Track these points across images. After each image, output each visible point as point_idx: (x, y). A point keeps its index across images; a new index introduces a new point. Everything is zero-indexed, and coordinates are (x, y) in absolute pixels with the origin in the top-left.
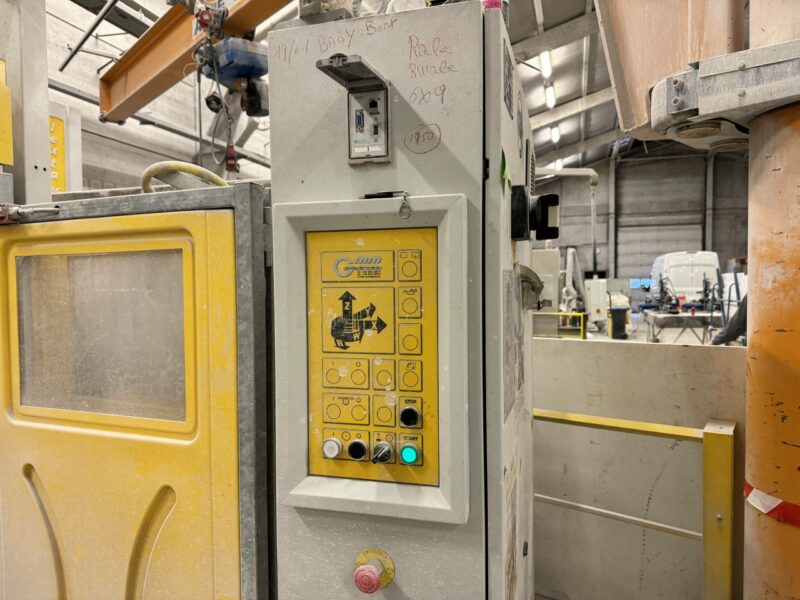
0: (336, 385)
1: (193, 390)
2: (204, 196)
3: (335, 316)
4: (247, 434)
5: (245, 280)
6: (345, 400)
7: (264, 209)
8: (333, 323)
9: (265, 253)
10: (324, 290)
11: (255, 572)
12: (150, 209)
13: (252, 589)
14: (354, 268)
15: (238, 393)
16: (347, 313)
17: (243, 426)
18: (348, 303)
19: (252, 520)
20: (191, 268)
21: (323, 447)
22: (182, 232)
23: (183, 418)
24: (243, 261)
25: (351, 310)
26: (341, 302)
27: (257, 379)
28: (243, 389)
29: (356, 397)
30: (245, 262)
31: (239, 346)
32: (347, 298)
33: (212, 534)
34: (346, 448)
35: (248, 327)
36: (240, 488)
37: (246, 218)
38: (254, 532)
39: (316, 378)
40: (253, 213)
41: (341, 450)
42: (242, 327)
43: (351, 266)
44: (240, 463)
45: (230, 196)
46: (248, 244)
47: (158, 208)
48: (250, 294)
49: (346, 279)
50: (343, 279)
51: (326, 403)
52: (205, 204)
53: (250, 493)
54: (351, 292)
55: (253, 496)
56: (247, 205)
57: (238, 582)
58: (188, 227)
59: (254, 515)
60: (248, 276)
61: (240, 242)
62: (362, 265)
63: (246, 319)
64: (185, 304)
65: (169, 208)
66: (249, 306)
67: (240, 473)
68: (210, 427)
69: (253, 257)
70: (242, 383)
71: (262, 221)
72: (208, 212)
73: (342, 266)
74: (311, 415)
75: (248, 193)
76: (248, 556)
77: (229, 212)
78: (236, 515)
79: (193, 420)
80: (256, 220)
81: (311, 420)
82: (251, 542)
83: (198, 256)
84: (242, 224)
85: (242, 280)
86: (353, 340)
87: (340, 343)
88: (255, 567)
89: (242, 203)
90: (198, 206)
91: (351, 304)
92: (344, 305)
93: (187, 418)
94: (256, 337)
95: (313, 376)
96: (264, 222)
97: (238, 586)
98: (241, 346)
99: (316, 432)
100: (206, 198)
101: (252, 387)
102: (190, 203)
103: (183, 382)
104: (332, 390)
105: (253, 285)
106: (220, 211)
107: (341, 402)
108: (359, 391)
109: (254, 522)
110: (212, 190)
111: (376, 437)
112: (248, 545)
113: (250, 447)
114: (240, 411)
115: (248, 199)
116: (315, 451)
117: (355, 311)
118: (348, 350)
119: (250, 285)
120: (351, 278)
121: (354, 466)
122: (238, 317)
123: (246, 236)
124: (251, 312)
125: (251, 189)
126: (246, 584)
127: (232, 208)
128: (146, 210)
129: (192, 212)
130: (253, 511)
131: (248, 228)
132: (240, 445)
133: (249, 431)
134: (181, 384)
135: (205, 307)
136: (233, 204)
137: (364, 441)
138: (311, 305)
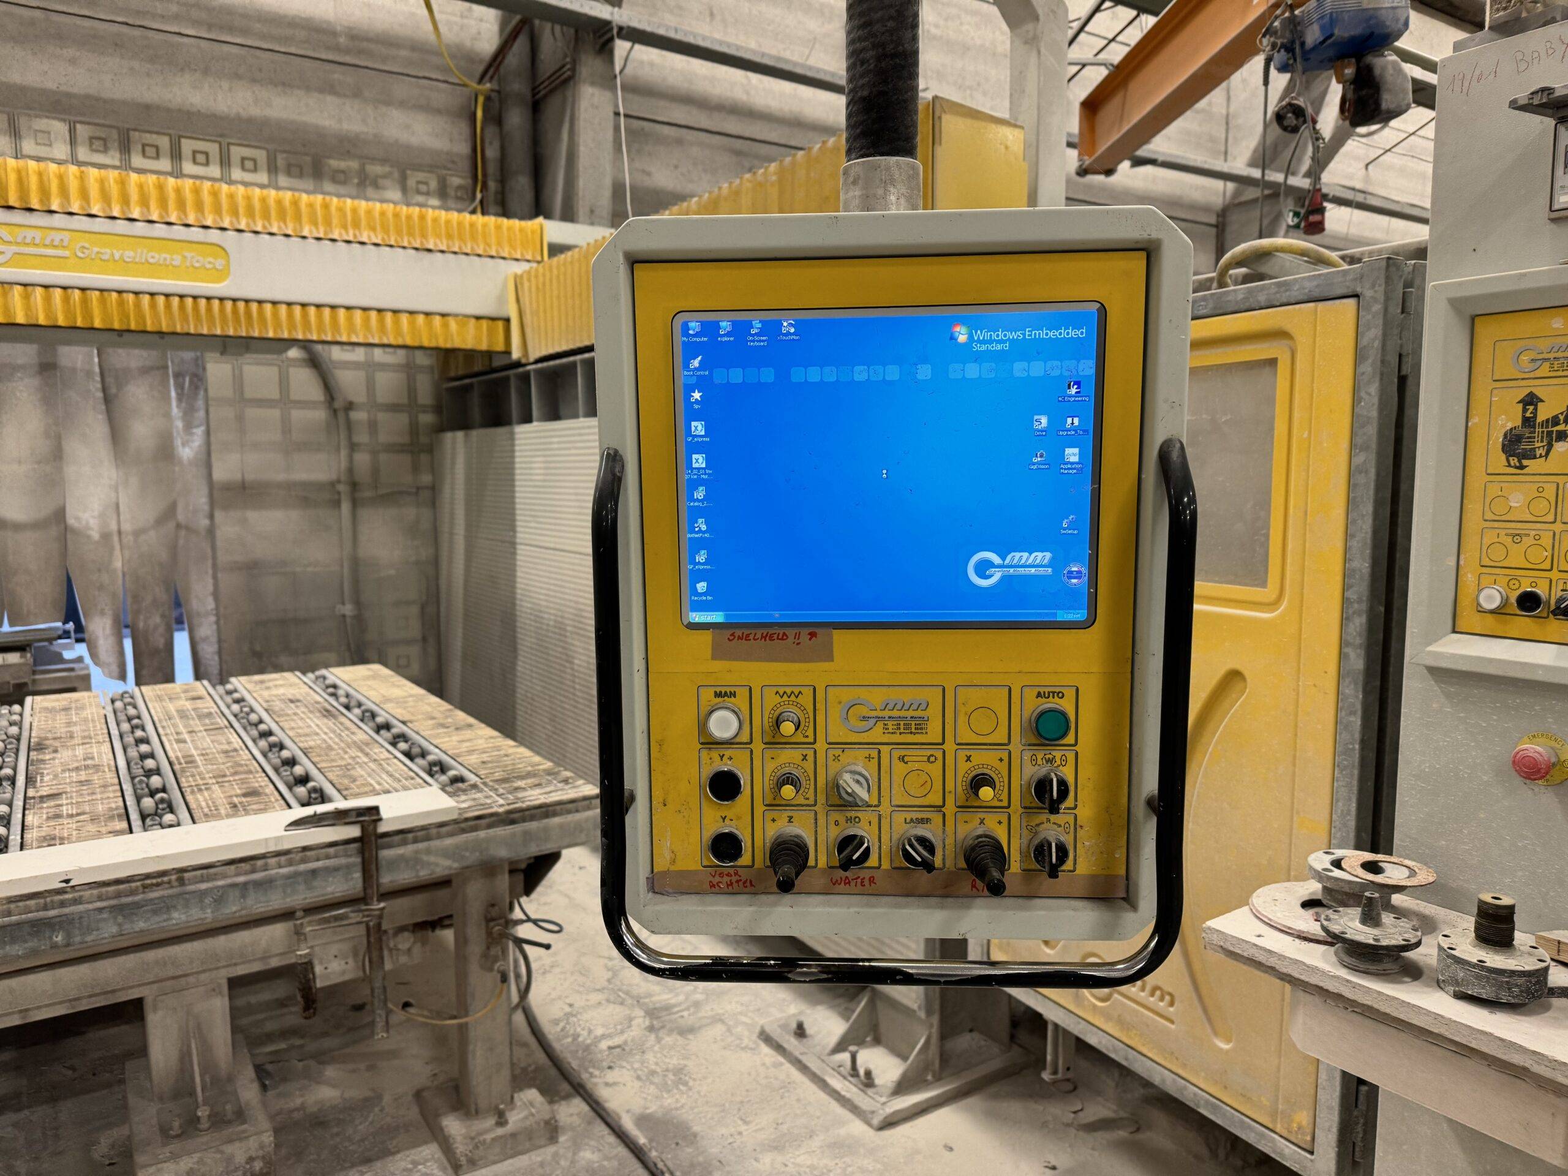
0: (1503, 518)
1: (1280, 545)
2: (1315, 283)
3: (1509, 426)
4: (1356, 606)
5: (1369, 394)
6: (1517, 537)
7: (1404, 293)
8: (1505, 435)
9: (1400, 356)
10: (1495, 391)
11: (1355, 789)
12: (1236, 308)
13: (1349, 811)
14: (1545, 360)
15: (1346, 550)
16: (1528, 422)
17: (1351, 595)
18: (1531, 408)
19: (1357, 721)
20: (1288, 384)
21: (1478, 596)
22: (1281, 334)
23: (1263, 584)
24: (1367, 368)
25: (1535, 417)
26: (1521, 406)
27: (1376, 532)
28: (1354, 543)
29: (1533, 533)
30: (1370, 369)
31: (1351, 486)
32: (1531, 400)
33: (1296, 735)
34: (1513, 600)
35: (1368, 459)
36: (1340, 677)
37: (1377, 307)
38: (1357, 736)
39: (1474, 508)
40: (1387, 299)
41: (1505, 602)
42: (1360, 459)
43: (1541, 356)
44: (1343, 643)
45: (1355, 279)
46: (1377, 344)
47: (1247, 305)
48: (1374, 414)
49: (1532, 375)
50: (1526, 376)
51: (1487, 541)
52: (1316, 293)
53: (1356, 684)
54: (1538, 392)
55: (1361, 689)
56: (1381, 289)
57: (1328, 802)
58: (1288, 327)
59: (1359, 713)
60: (1374, 389)
61: (1364, 341)
62: (1556, 355)
63: (1365, 448)
64: (1276, 432)
65: (1263, 304)
66: (1372, 430)
67: (1342, 656)
68: (1302, 594)
69: (1383, 362)
70: (1353, 536)
71: (1399, 311)
72: (1320, 305)
73: (1525, 358)
74: (1462, 557)
75: (1383, 272)
76: (1345, 767)
77: (1352, 302)
78: (1332, 712)
79: (1278, 586)
80: (1391, 309)
81: (1462, 562)
82: (1353, 749)
83: (1299, 365)
84: (1370, 317)
85: (1363, 394)
86: (1535, 457)
87: (1514, 461)
88: (1355, 783)
89: (1373, 286)
90: (1305, 298)
91: (1536, 409)
92: (1525, 410)
93: (1270, 584)
94: (1378, 474)
95: (1469, 506)
96: (1403, 312)
97: (1328, 807)
98: (1355, 485)
99: (1469, 578)
100: (1318, 286)
101: (1369, 541)
102: (1295, 294)
103: (1267, 536)
104: (1496, 525)
105: (1380, 400)
106: (1337, 302)
107: (1510, 539)
108: (1539, 526)
109: (1359, 722)
110: (1328, 273)
111: (1561, 587)
112: (1347, 752)
113: (1359, 622)
114: (1347, 575)
115: (1382, 281)
116: (1465, 602)
117: (1541, 417)
118: (1525, 471)
119: (1376, 400)
120: (1538, 374)
121: (1524, 623)
122: (1352, 445)
123: (1374, 334)
124: (1374, 439)
125: (1388, 266)
126: (1340, 804)
127: (1356, 296)
128: (1230, 309)
129: (1297, 306)
130: (1359, 707)
131: (1380, 321)
132: (1345, 620)
133: (1360, 601)
134: (1263, 539)
135: (1306, 435)
136: (1359, 290)
137: (1541, 591)
138: (1473, 412)
